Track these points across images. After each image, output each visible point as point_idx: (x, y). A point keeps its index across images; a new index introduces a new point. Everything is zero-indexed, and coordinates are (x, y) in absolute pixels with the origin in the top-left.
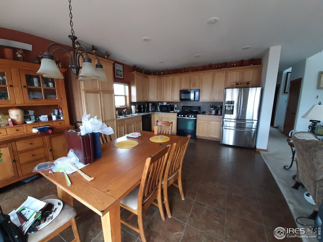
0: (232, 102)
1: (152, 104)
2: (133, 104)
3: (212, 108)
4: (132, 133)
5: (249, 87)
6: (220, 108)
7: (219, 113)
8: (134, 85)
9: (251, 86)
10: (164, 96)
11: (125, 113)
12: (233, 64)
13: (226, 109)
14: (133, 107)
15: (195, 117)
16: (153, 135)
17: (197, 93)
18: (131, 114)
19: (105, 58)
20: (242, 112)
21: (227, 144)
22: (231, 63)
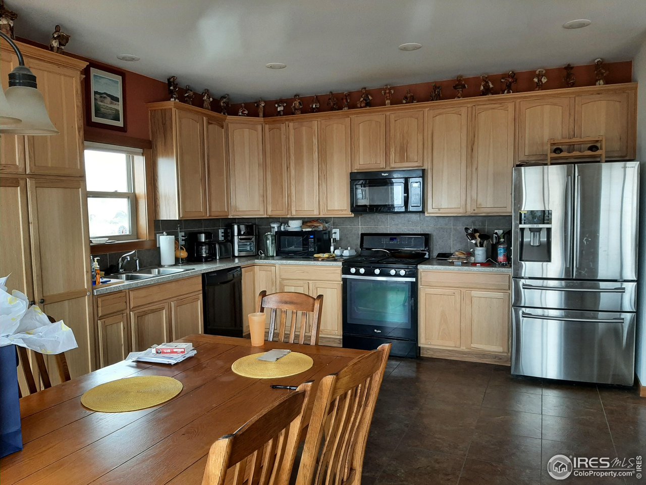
0: (544, 217)
1: (243, 227)
2: (164, 230)
3: (473, 238)
4: (160, 347)
5: (599, 160)
6: (502, 240)
7: (501, 258)
8: (167, 153)
9: (604, 158)
10: (289, 196)
11: (130, 268)
12: (540, 76)
13: (525, 240)
14: (166, 243)
15: (414, 274)
16: (246, 351)
17: (415, 186)
18: (157, 270)
19: (52, 49)
20: (581, 252)
21: (537, 374)
22: (532, 74)
